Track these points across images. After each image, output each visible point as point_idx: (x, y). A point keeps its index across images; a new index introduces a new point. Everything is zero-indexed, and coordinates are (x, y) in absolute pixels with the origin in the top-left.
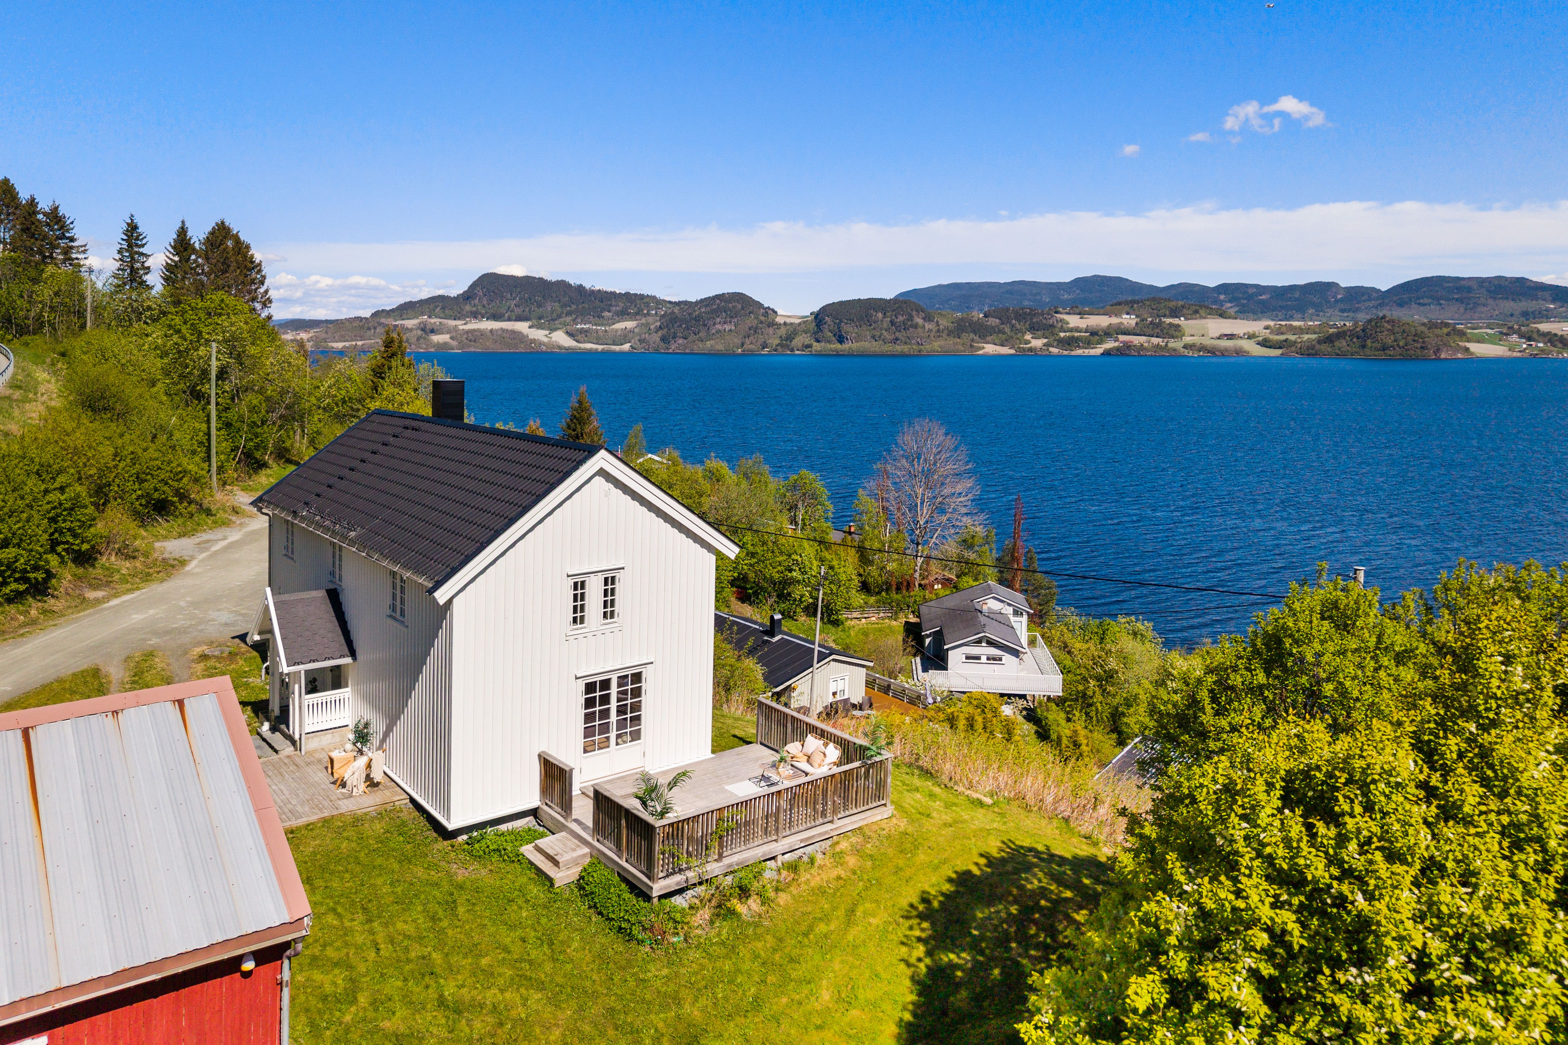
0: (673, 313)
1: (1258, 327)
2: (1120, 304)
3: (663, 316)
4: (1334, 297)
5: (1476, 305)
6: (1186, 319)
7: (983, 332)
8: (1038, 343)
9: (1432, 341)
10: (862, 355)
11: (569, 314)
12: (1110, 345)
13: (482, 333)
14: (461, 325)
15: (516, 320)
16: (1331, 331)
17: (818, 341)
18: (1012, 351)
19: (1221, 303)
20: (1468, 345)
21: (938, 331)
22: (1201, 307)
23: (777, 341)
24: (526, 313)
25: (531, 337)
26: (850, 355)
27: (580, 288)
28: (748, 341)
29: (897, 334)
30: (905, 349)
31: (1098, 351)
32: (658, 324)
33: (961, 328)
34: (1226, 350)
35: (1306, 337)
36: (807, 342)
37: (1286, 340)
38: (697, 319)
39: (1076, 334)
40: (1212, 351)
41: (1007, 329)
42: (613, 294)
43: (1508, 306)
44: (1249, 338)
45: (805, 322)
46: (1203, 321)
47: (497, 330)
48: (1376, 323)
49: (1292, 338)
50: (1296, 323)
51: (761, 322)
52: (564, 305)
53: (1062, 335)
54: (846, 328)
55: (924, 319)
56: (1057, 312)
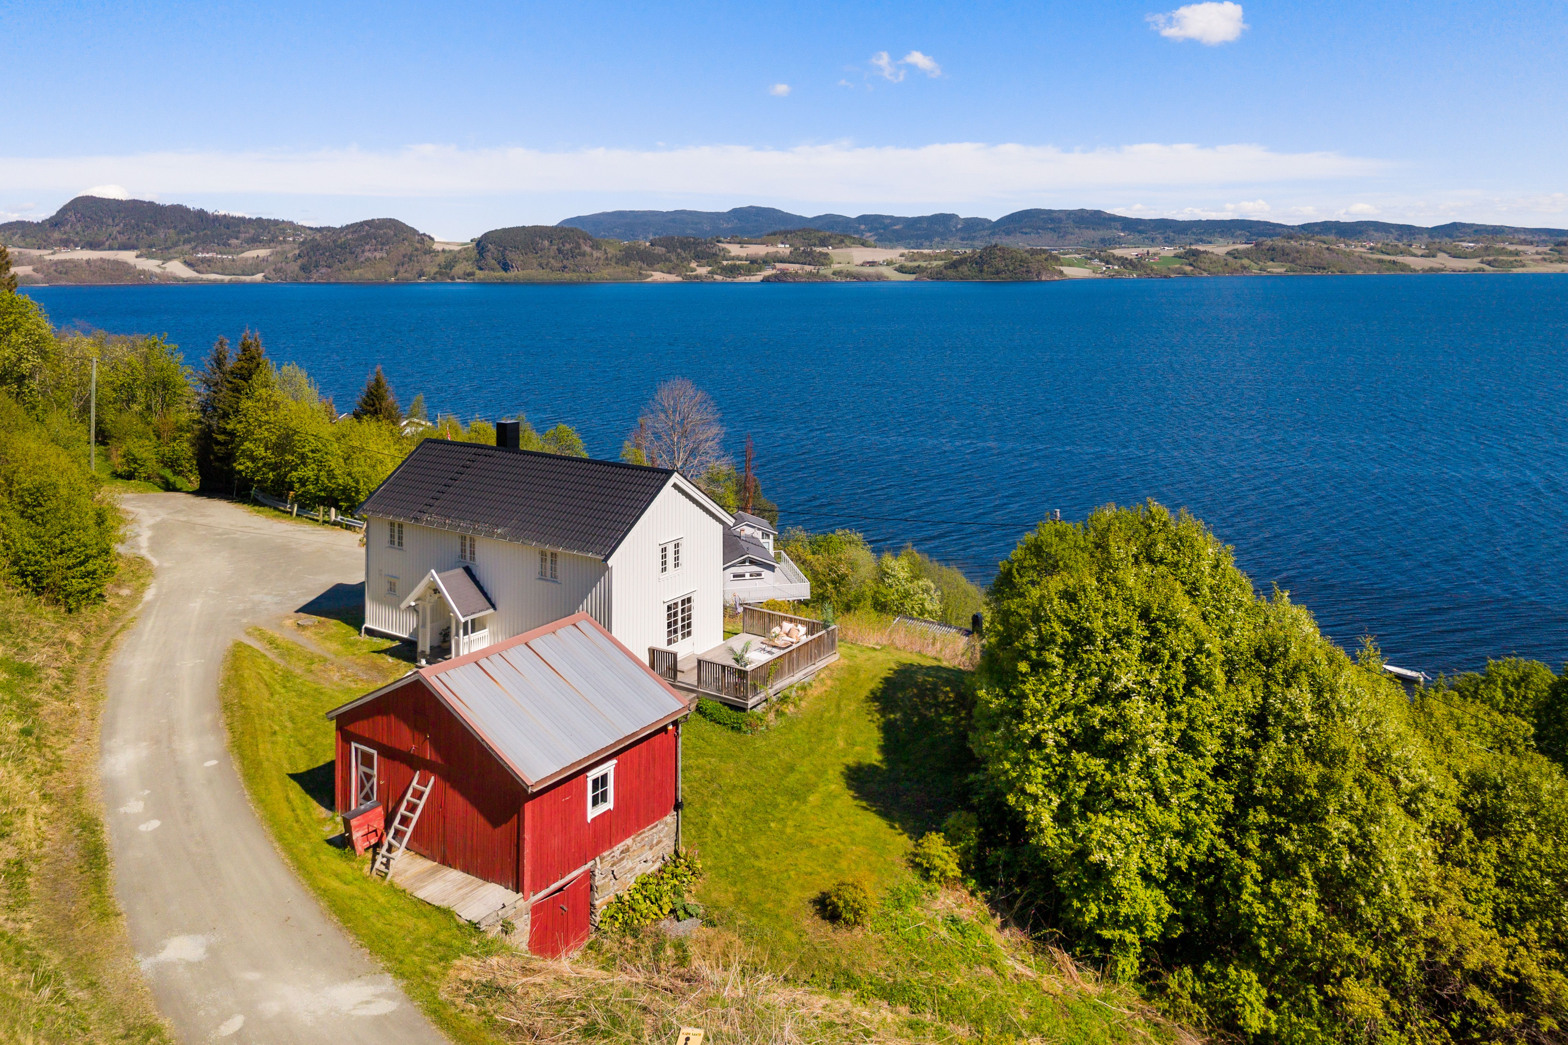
0: (314, 239)
1: (894, 254)
2: (774, 234)
3: (303, 243)
4: (955, 227)
5: (1066, 233)
6: (834, 248)
7: (650, 260)
8: (703, 271)
9: (1034, 266)
10: (530, 283)
11: (187, 241)
12: (768, 272)
13: (75, 264)
14: (47, 255)
15: (119, 249)
16: (955, 257)
17: (481, 269)
18: (679, 279)
19: (862, 233)
20: (1062, 268)
21: (607, 259)
22: (845, 236)
23: (436, 269)
24: (133, 241)
25: (139, 267)
26: (516, 283)
27: (201, 214)
28: (402, 270)
29: (565, 262)
30: (574, 276)
31: (758, 278)
32: (297, 252)
33: (629, 256)
34: (869, 276)
35: (935, 263)
36: (469, 270)
37: (918, 267)
38: (343, 247)
39: (738, 263)
40: (856, 277)
41: (673, 257)
42: (242, 220)
43: (1090, 234)
44: (888, 265)
45: (465, 249)
46: (849, 250)
47: (95, 261)
48: (990, 250)
49: (924, 264)
50: (926, 251)
51: (417, 250)
52: (182, 232)
53: (725, 263)
54: (511, 256)
55: (592, 247)
56: (719, 242)
